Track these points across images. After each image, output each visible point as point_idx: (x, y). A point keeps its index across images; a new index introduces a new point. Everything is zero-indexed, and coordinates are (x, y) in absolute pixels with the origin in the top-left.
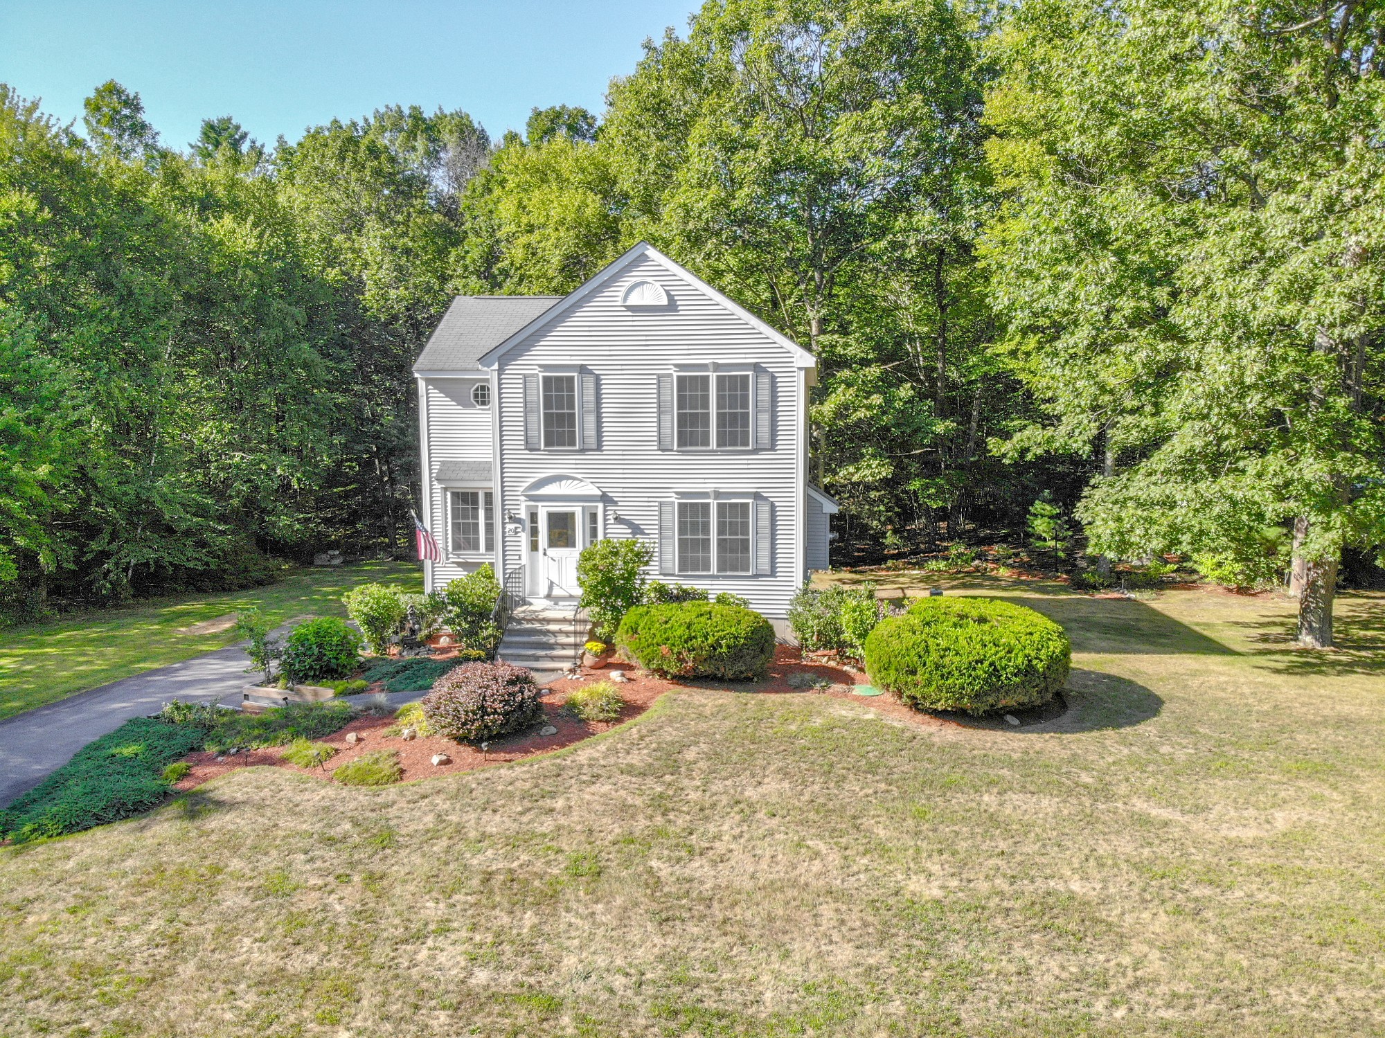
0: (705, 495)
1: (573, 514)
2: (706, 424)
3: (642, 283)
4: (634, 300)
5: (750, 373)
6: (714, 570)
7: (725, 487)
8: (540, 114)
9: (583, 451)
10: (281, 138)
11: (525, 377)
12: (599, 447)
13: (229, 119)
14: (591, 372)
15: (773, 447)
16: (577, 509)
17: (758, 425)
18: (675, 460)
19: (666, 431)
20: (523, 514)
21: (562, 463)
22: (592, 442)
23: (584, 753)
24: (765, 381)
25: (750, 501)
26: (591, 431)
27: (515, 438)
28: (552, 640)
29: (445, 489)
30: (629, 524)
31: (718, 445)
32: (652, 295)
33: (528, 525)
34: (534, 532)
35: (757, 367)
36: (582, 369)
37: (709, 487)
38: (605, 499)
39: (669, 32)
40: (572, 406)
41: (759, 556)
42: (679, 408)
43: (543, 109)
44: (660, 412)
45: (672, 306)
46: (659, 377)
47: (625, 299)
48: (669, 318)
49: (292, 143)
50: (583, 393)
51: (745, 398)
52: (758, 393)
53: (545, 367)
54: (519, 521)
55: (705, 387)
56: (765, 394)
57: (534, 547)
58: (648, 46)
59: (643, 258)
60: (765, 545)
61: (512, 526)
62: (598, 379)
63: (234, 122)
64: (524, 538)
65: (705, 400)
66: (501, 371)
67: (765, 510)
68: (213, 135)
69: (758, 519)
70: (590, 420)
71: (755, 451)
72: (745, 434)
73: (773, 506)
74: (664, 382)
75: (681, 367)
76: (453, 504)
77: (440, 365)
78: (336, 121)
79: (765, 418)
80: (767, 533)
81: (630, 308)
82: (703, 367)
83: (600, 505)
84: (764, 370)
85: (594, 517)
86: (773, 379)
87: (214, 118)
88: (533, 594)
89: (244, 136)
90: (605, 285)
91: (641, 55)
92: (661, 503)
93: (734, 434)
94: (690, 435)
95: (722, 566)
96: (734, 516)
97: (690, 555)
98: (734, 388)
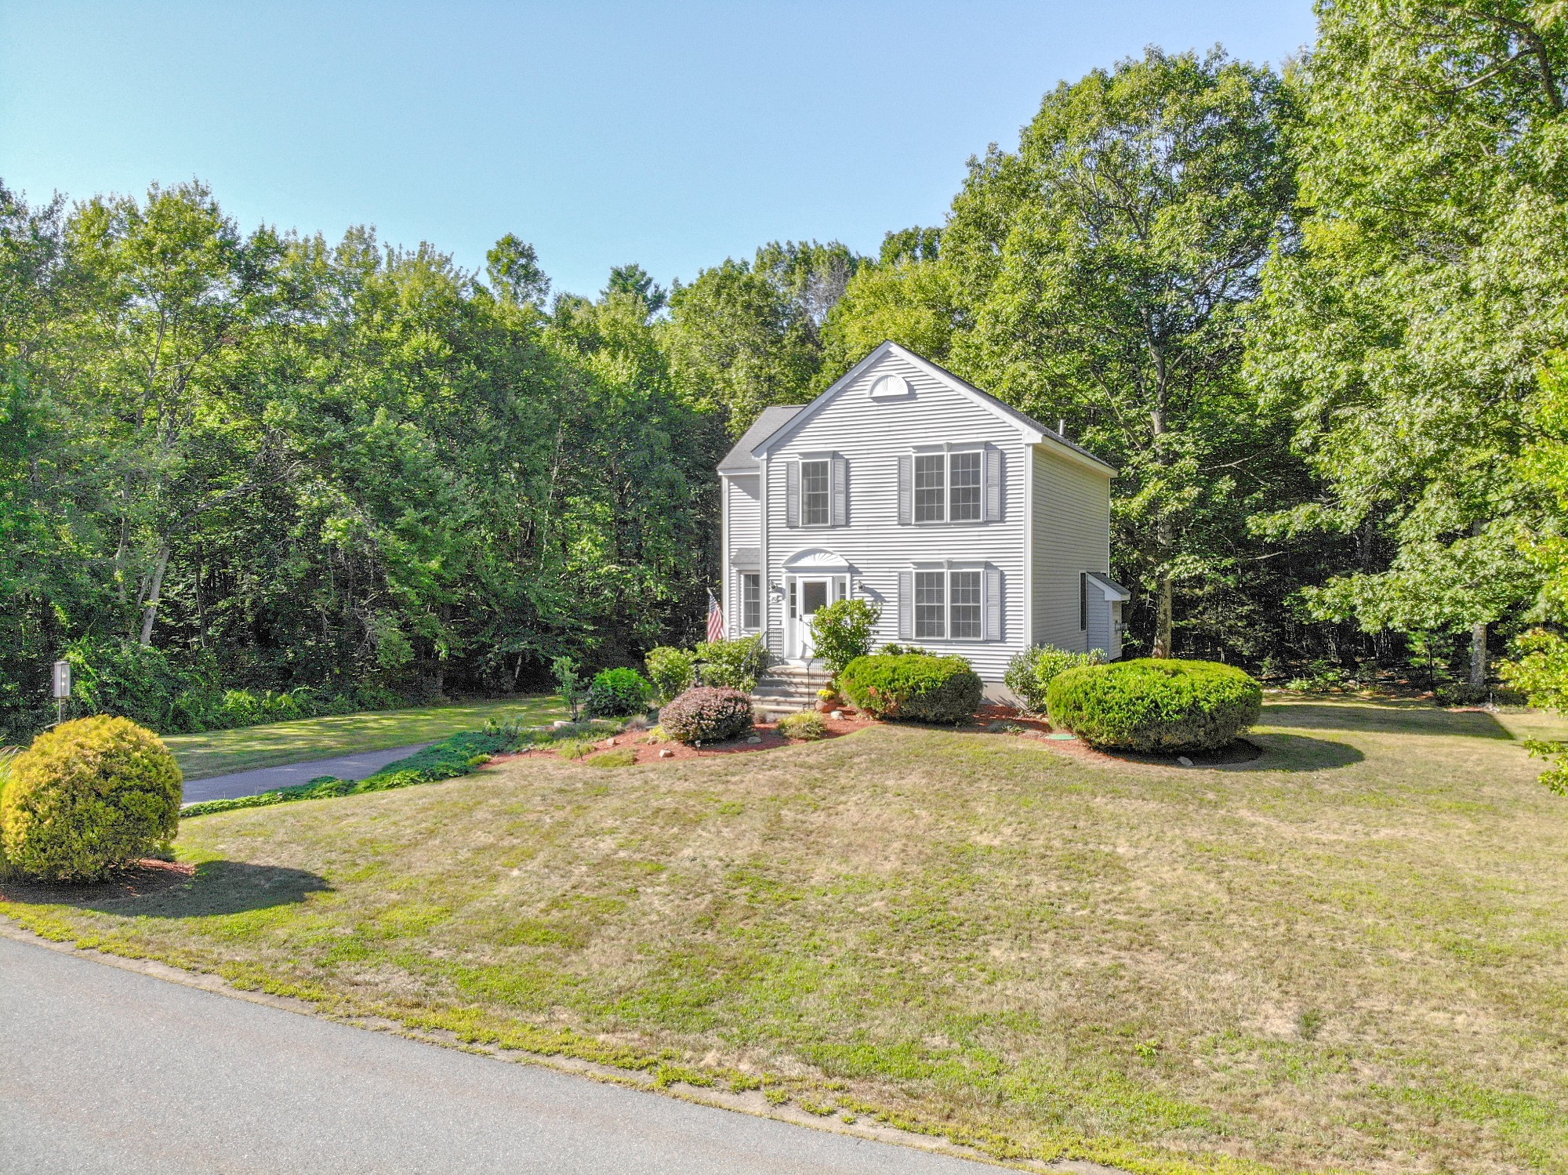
0: (939, 565)
1: (823, 586)
2: (941, 499)
3: (887, 377)
4: (879, 392)
5: (981, 451)
6: (948, 635)
7: (957, 558)
8: (892, 237)
9: (834, 527)
10: (676, 281)
11: (788, 464)
12: (847, 524)
13: (636, 267)
14: (841, 457)
15: (1002, 519)
16: (828, 579)
17: (989, 499)
18: (913, 533)
19: (905, 508)
20: (784, 585)
21: (818, 538)
22: (842, 520)
24: (995, 459)
25: (981, 570)
26: (841, 509)
27: (779, 519)
28: (792, 689)
29: (740, 572)
30: (872, 592)
31: (952, 518)
32: (896, 386)
33: (788, 594)
34: (793, 601)
35: (987, 446)
36: (835, 455)
37: (943, 557)
38: (852, 569)
39: (992, 148)
40: (825, 488)
41: (989, 622)
42: (917, 485)
43: (896, 232)
44: (900, 490)
45: (912, 395)
46: (900, 458)
47: (872, 392)
48: (909, 405)
49: (685, 285)
50: (835, 476)
51: (976, 475)
52: (989, 469)
53: (804, 455)
54: (780, 590)
55: (940, 465)
56: (995, 471)
57: (793, 614)
58: (972, 164)
59: (888, 354)
60: (995, 612)
61: (773, 595)
62: (847, 462)
63: (640, 269)
64: (785, 605)
65: (941, 476)
66: (769, 460)
67: (995, 578)
68: (621, 281)
69: (989, 587)
70: (841, 498)
71: (986, 523)
72: (977, 508)
73: (1002, 575)
74: (905, 464)
75: (919, 449)
76: (746, 585)
77: (739, 464)
78: (729, 261)
79: (995, 492)
80: (996, 600)
81: (877, 399)
82: (939, 447)
83: (848, 575)
84: (994, 448)
85: (843, 586)
86: (1002, 455)
87: (622, 266)
88: (791, 655)
89: (649, 281)
90: (855, 380)
91: (966, 173)
92: (900, 574)
93: (967, 507)
94: (927, 508)
95: (956, 632)
96: (967, 585)
97: (927, 622)
98: (967, 465)
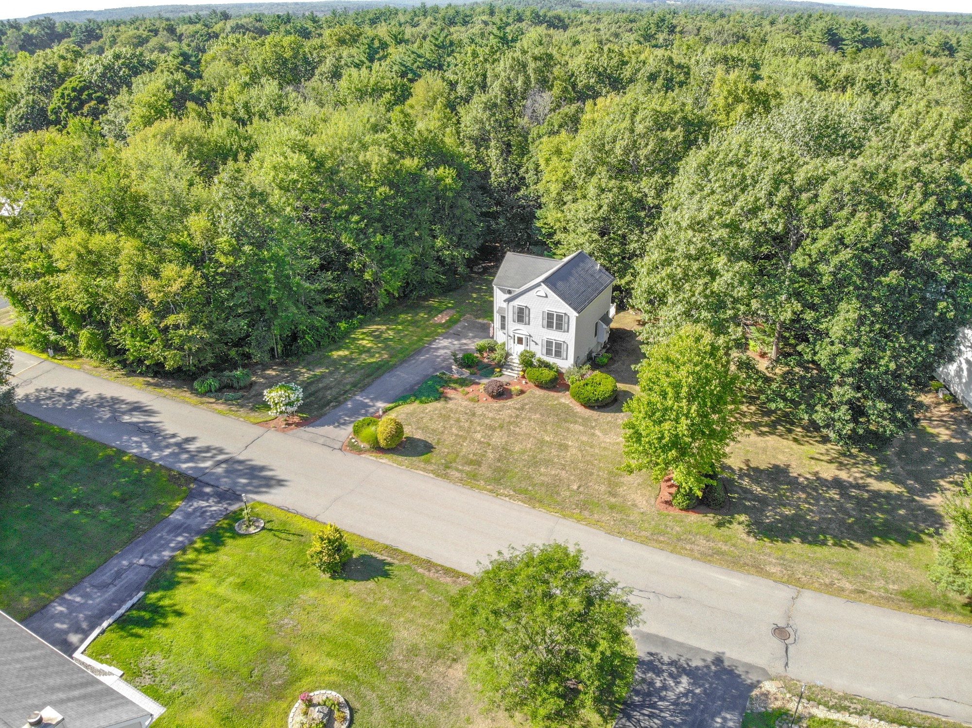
1: (522, 338)
3: (540, 290)
6: (553, 356)
11: (513, 306)
16: (524, 337)
19: (544, 323)
21: (521, 326)
23: (509, 403)
27: (511, 319)
28: (514, 368)
29: (499, 315)
30: (535, 342)
34: (514, 339)
38: (530, 336)
40: (523, 314)
41: (564, 355)
47: (536, 294)
53: (518, 305)
54: (511, 336)
57: (514, 343)
61: (509, 338)
64: (512, 341)
66: (508, 303)
70: (528, 318)
73: (567, 345)
76: (501, 318)
77: (498, 283)
85: (527, 340)
88: (512, 354)
90: (531, 289)
93: (559, 327)
94: (550, 325)
95: (556, 355)
96: (559, 345)
97: (549, 352)
98: (560, 317)
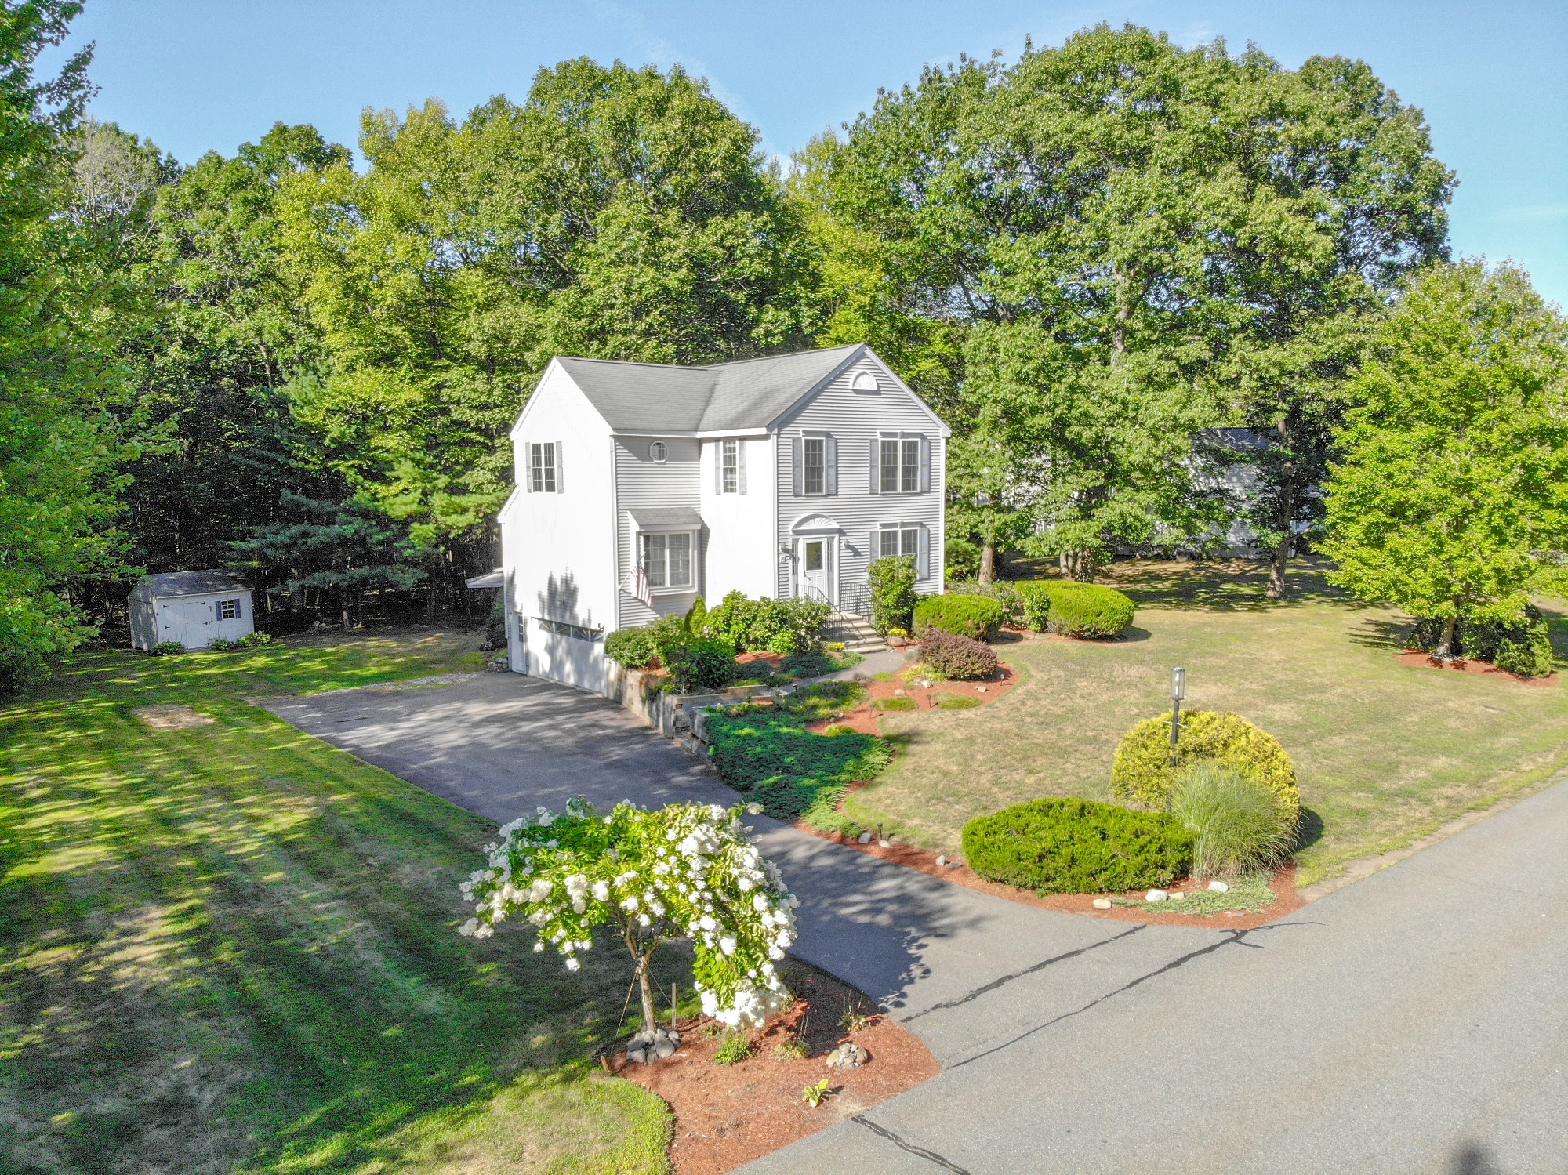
0: (895, 525)
1: (819, 545)
2: (896, 475)
3: (863, 374)
4: (857, 385)
5: (919, 439)
7: (906, 519)
9: (825, 496)
11: (794, 439)
12: (834, 493)
14: (833, 437)
15: (929, 490)
16: (823, 540)
17: (922, 475)
18: (879, 501)
19: (875, 480)
20: (790, 546)
21: (816, 505)
22: (832, 489)
24: (926, 445)
25: (918, 528)
26: (832, 481)
27: (786, 488)
29: (639, 534)
30: (853, 548)
31: (902, 489)
32: (868, 382)
33: (793, 554)
34: (795, 559)
36: (828, 435)
37: (898, 520)
40: (820, 463)
42: (882, 464)
44: (871, 467)
45: (878, 392)
46: (872, 441)
47: (853, 384)
48: (877, 398)
50: (828, 452)
51: (916, 457)
52: (922, 453)
53: (806, 433)
54: (788, 551)
55: (896, 449)
56: (926, 456)
59: (863, 355)
60: (925, 556)
61: (784, 555)
62: (836, 442)
65: (896, 456)
66: (779, 435)
67: (925, 534)
69: (922, 540)
70: (832, 471)
71: (920, 493)
72: (915, 482)
73: (929, 531)
74: (874, 445)
75: (883, 434)
76: (645, 546)
79: (925, 470)
80: (925, 551)
81: (856, 391)
82: (895, 434)
83: (836, 536)
84: (925, 438)
85: (832, 545)
86: (929, 443)
90: (841, 372)
92: (872, 533)
93: (909, 480)
94: (887, 482)
96: (910, 539)
98: (911, 449)
